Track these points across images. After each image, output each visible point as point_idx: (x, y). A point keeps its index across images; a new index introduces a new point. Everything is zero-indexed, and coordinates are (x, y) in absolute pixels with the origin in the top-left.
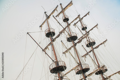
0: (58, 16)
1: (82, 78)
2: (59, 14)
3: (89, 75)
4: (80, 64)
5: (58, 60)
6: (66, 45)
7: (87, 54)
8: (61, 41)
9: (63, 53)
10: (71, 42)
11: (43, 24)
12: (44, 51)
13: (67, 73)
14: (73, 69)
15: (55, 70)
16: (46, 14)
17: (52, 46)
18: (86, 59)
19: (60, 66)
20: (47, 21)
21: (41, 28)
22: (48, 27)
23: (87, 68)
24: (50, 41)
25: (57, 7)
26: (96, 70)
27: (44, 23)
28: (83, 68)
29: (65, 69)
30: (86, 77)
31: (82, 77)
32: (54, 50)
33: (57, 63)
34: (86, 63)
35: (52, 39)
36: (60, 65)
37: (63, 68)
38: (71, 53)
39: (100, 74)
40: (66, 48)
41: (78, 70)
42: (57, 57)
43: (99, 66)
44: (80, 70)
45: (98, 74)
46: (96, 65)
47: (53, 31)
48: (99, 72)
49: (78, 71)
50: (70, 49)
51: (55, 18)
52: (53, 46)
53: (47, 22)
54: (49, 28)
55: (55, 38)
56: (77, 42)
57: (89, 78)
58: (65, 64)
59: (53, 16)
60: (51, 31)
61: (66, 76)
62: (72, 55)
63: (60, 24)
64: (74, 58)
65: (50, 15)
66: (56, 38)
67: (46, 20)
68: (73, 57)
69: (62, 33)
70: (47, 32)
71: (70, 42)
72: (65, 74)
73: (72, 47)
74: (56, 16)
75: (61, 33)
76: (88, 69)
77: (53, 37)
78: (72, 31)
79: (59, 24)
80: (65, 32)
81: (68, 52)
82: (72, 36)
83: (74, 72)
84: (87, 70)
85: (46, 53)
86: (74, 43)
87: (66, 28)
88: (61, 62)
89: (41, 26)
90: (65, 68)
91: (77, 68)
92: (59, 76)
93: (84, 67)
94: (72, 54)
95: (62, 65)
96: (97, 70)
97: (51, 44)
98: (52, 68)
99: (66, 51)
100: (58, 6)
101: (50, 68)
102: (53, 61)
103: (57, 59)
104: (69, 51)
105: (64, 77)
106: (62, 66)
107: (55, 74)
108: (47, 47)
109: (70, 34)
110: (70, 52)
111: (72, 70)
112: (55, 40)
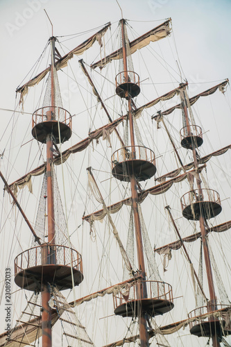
0: (101, 68)
1: (134, 335)
2: (108, 59)
3: (166, 328)
4: (139, 278)
5: (57, 240)
6: (104, 188)
7: (179, 244)
8: (89, 169)
9: (86, 218)
10: (125, 183)
11: (31, 83)
12: (10, 192)
13: (81, 301)
14: (109, 291)
15: (37, 279)
16: (53, 45)
17: (46, 178)
18: (171, 264)
19: (60, 267)
20: (52, 77)
21: (22, 97)
22: (49, 97)
23: (162, 301)
24: (45, 158)
25: (105, 29)
26: (198, 314)
27: (36, 80)
28: (146, 296)
29: (77, 284)
30: (152, 334)
31: (136, 330)
32: (50, 195)
33: (50, 250)
34: (166, 277)
35: (53, 150)
36: (60, 261)
37: (67, 278)
38: (114, 227)
39: (207, 335)
40: (102, 199)
41: (126, 298)
42: (56, 229)
43: (212, 305)
44: (133, 302)
45: (202, 332)
46: (201, 295)
47: (68, 122)
48: (205, 325)
49: (125, 304)
50: (116, 207)
51: (86, 72)
52: (52, 181)
53: (50, 81)
54: (54, 107)
55: (67, 153)
56: (150, 190)
57: (163, 340)
58: (80, 263)
59: (81, 61)
60: (57, 119)
61: (73, 309)
62: (116, 234)
63: (99, 99)
64: (121, 246)
65: (70, 56)
66: (70, 152)
67: (50, 69)
68: (119, 241)
69: (101, 138)
70: (39, 120)
71: (122, 179)
72: (72, 303)
73: (125, 202)
74: (94, 66)
75: (95, 136)
76: (165, 306)
77: (58, 145)
78: (140, 141)
79: (95, 98)
80: (113, 135)
81: (106, 218)
82: (138, 158)
83: (108, 304)
84: (163, 306)
85: (15, 202)
86: (136, 187)
87: (120, 120)
88: (68, 251)
89: (21, 90)
90: (79, 278)
91: (124, 291)
92: (45, 307)
93: (152, 294)
94: (118, 229)
95: (68, 263)
96: (201, 317)
97: (45, 170)
98: (25, 267)
99: (97, 214)
100: (109, 24)
101: (16, 265)
102: (37, 239)
103: (56, 234)
104: (111, 215)
105: (64, 315)
106: (66, 269)
107: (33, 292)
108: (27, 179)
109: (130, 149)
110: (113, 220)
111: (102, 292)
112: (64, 160)
